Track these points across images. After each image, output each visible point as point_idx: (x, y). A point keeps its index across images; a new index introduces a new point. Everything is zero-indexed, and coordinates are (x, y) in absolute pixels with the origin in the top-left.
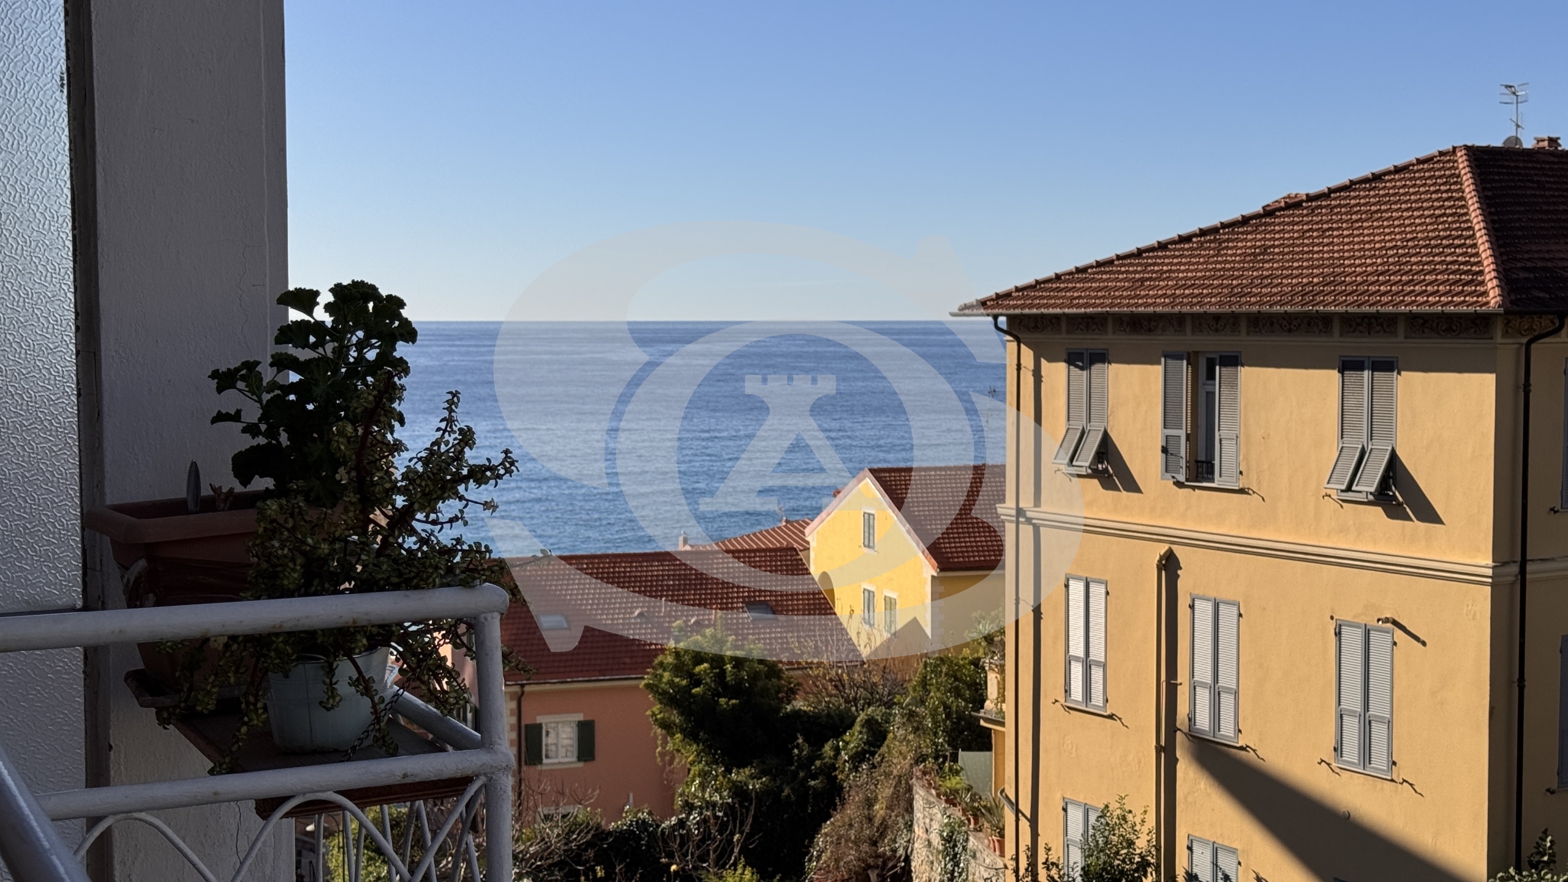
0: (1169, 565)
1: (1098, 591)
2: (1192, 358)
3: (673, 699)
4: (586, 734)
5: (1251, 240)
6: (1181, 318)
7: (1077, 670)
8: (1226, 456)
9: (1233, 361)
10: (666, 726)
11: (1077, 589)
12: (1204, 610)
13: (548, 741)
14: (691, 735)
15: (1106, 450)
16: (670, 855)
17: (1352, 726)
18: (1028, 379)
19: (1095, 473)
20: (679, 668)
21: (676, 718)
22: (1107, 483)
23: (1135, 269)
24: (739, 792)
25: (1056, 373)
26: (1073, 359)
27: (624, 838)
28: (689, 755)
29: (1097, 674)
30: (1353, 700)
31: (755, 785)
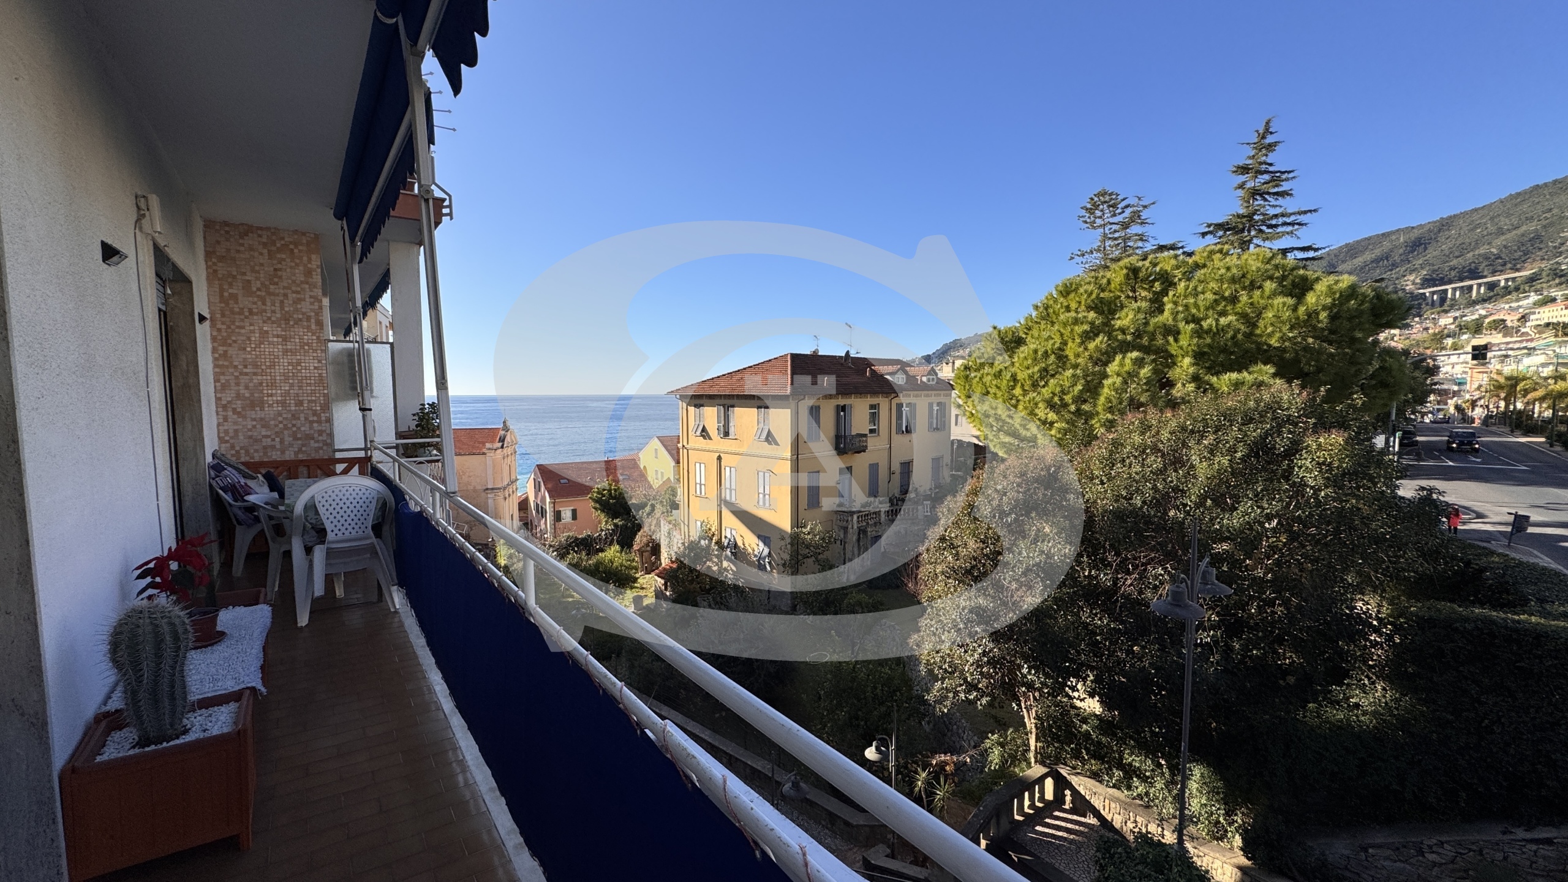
0: (719, 458)
1: (703, 466)
2: (724, 406)
3: (596, 501)
4: (574, 512)
5: (739, 376)
6: (721, 395)
7: (698, 486)
8: (732, 430)
9: (733, 406)
10: (595, 508)
11: (698, 465)
12: (728, 469)
13: (563, 515)
14: (603, 511)
15: (704, 430)
16: (597, 543)
17: (761, 496)
18: (685, 411)
19: (702, 436)
20: (598, 493)
21: (598, 506)
22: (704, 438)
23: (711, 383)
24: (616, 525)
25: (692, 409)
26: (696, 406)
27: (583, 539)
28: (603, 517)
29: (703, 487)
30: (761, 490)
31: (620, 523)
